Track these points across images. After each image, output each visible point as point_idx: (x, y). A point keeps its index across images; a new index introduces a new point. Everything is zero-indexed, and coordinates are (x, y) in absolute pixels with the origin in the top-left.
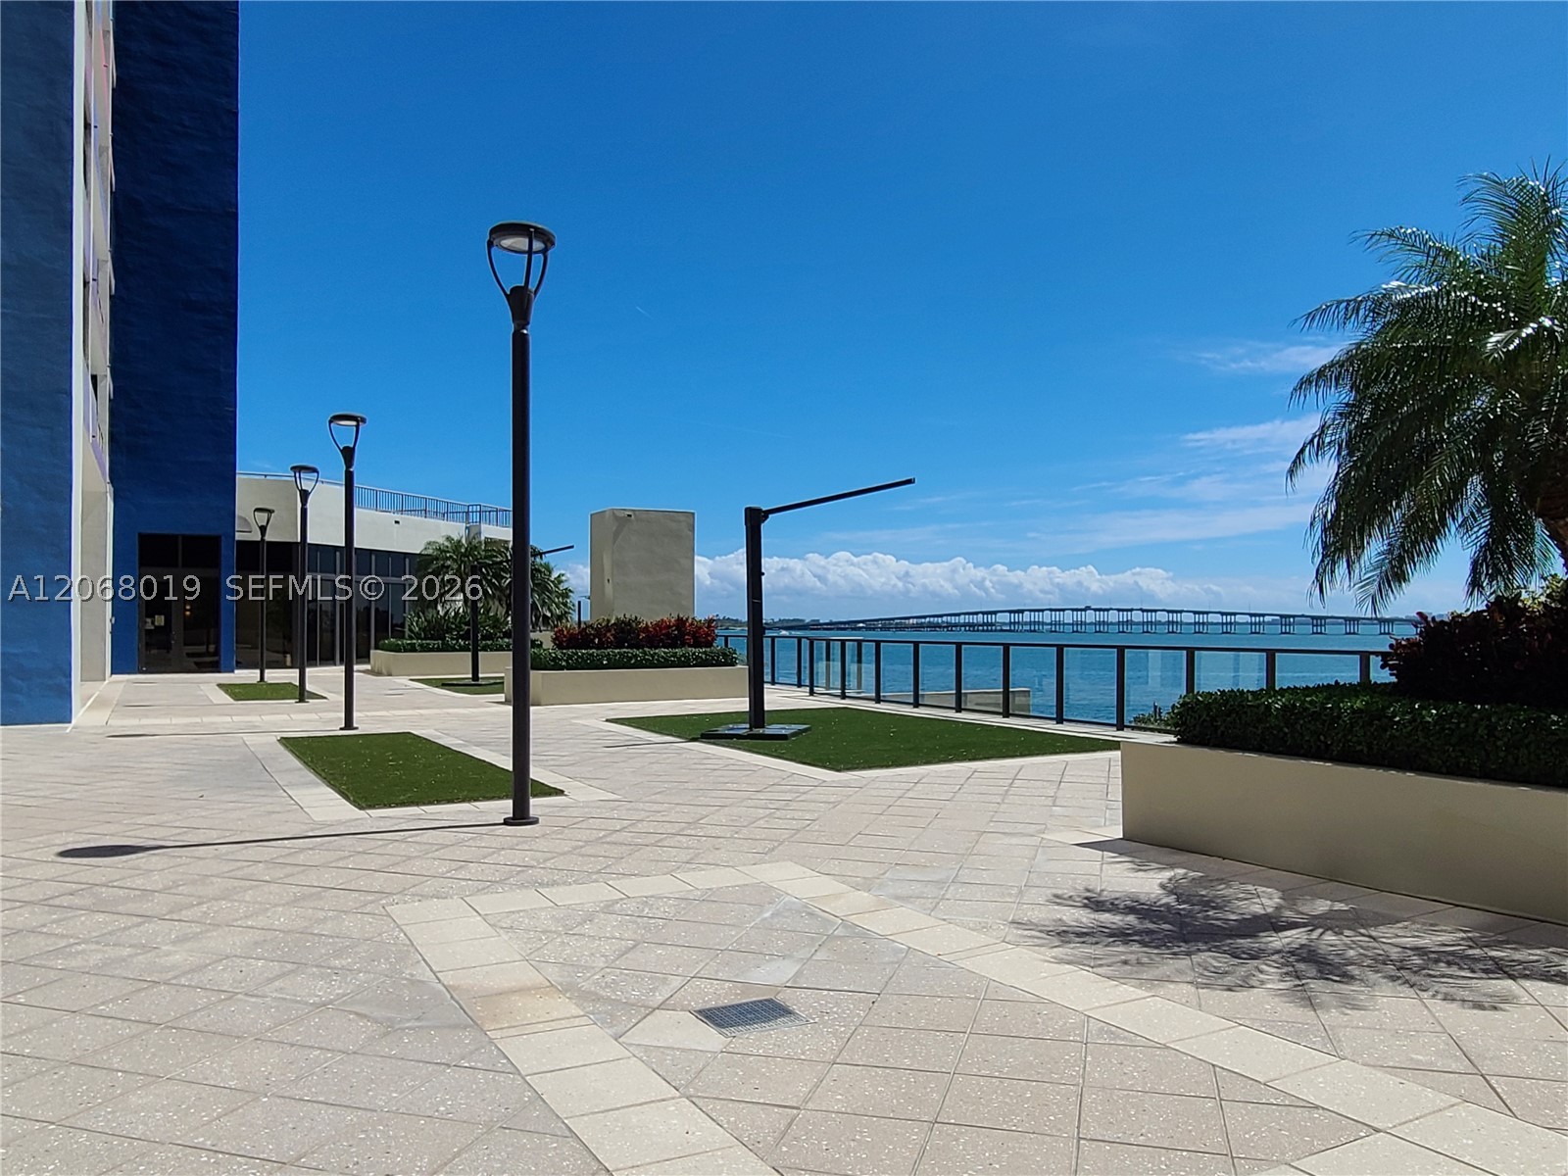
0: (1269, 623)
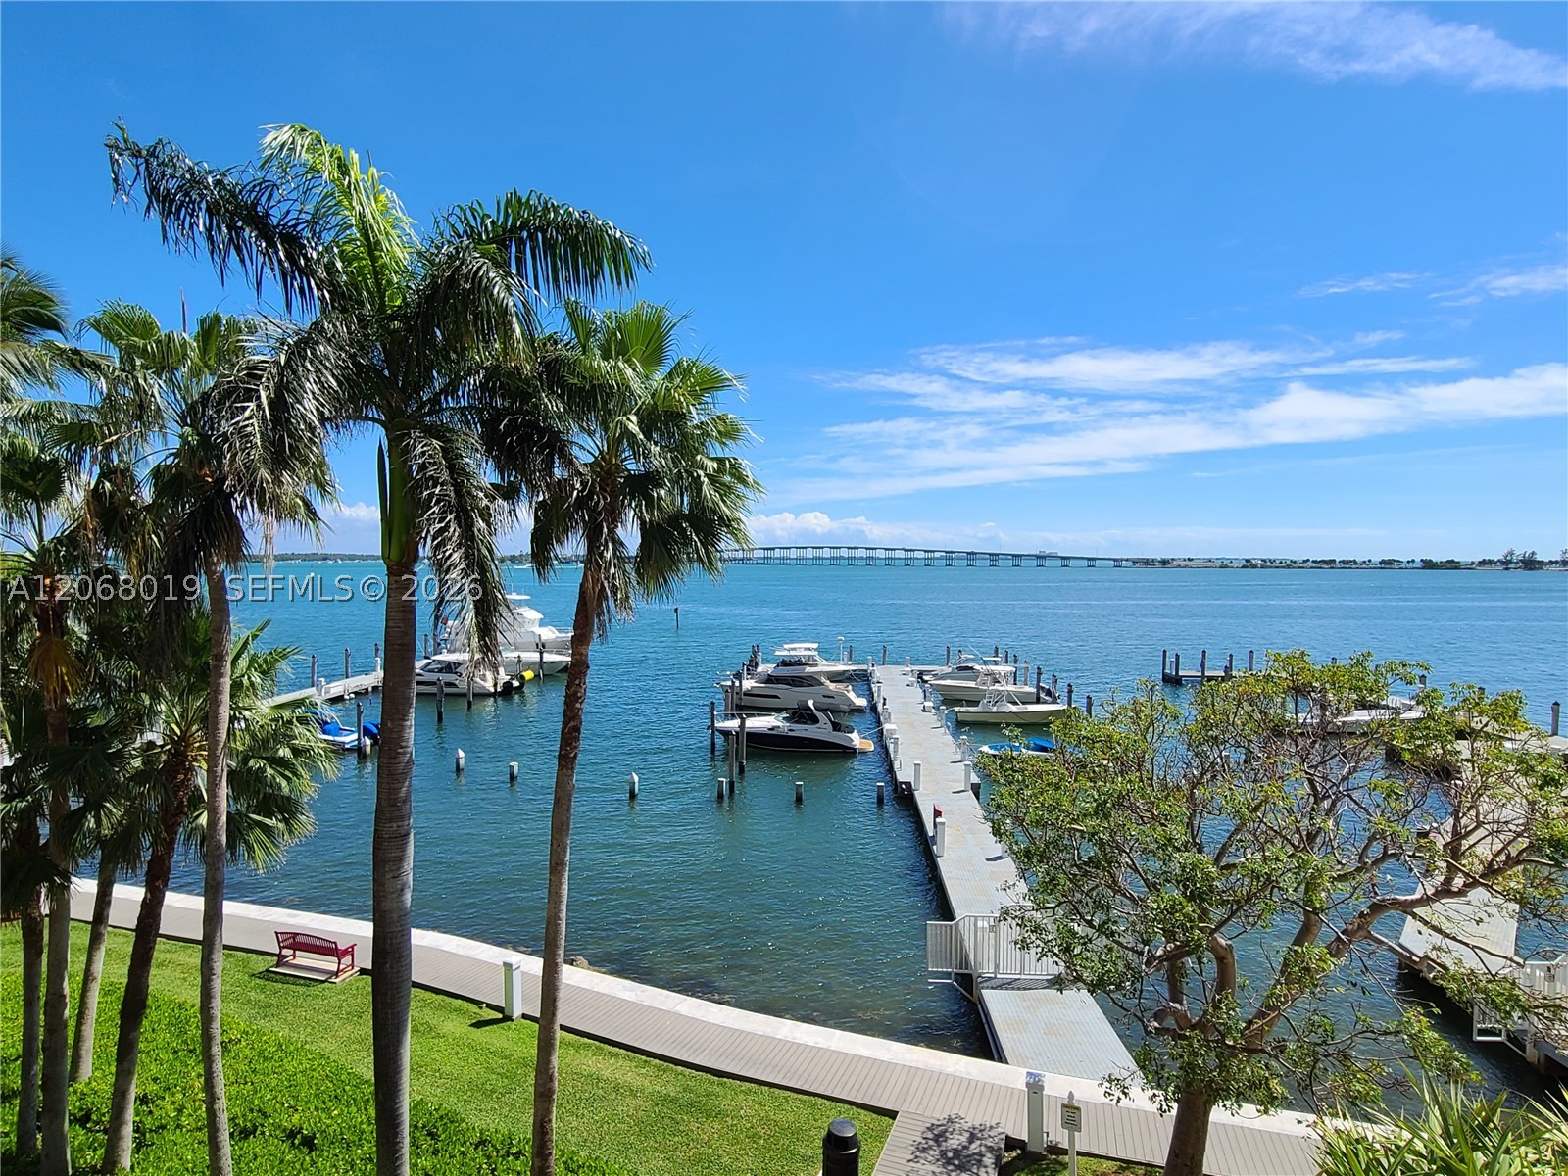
0: (938, 558)
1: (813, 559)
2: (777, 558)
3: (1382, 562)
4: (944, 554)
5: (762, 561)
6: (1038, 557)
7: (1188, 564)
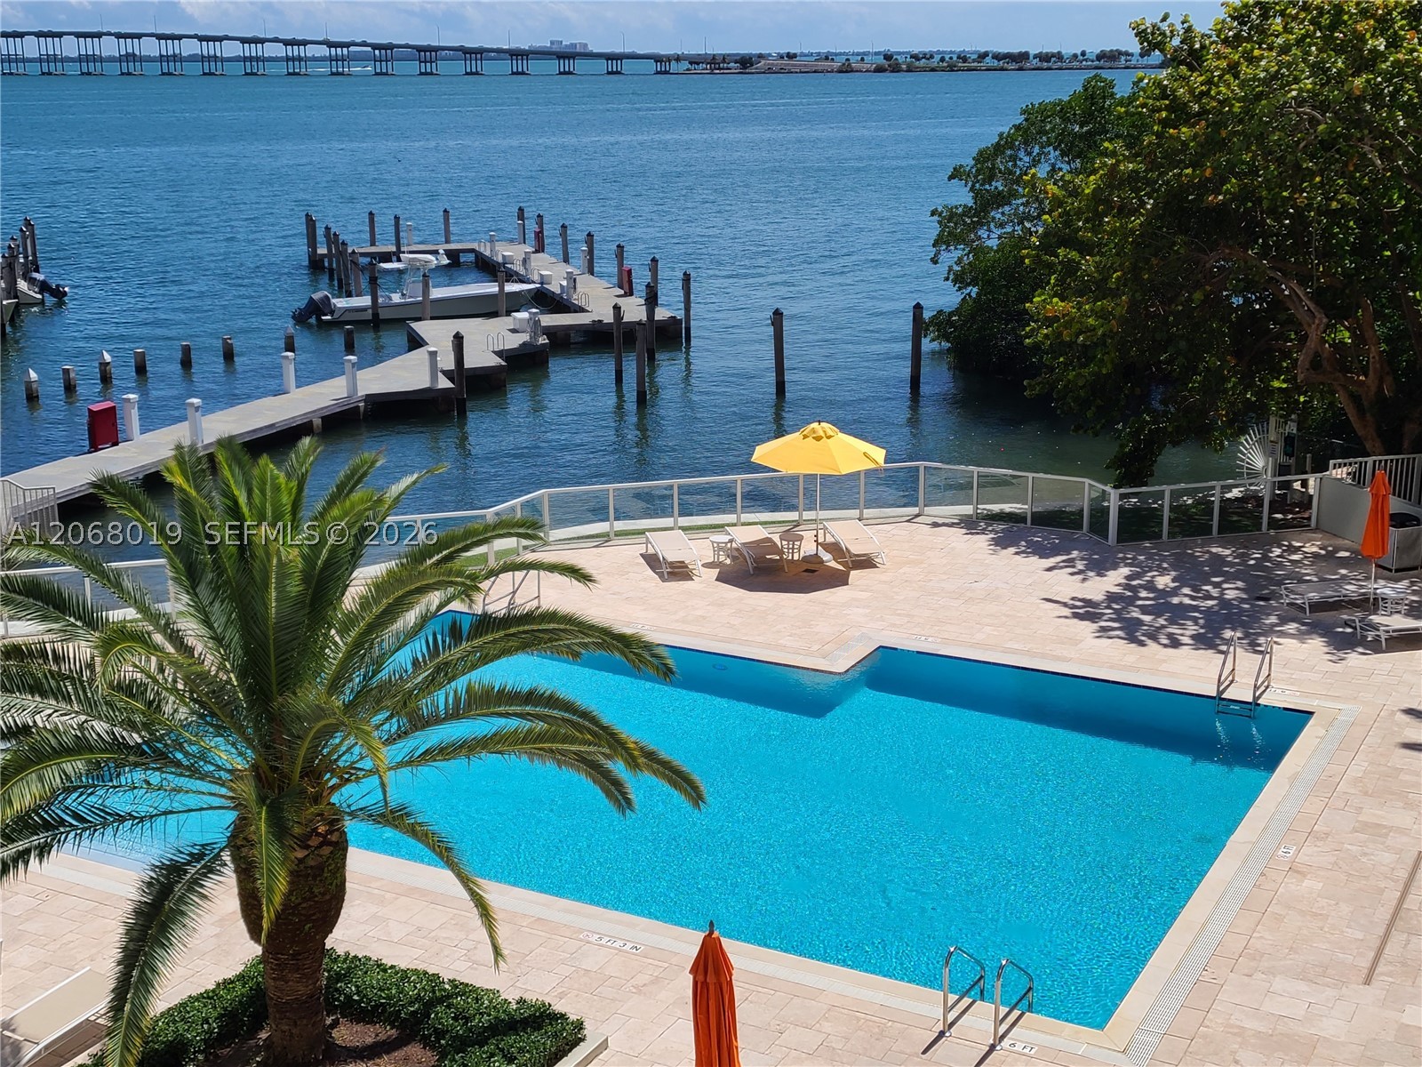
1: (40, 60)
3: (1102, 56)
6: (516, 54)
7: (789, 64)
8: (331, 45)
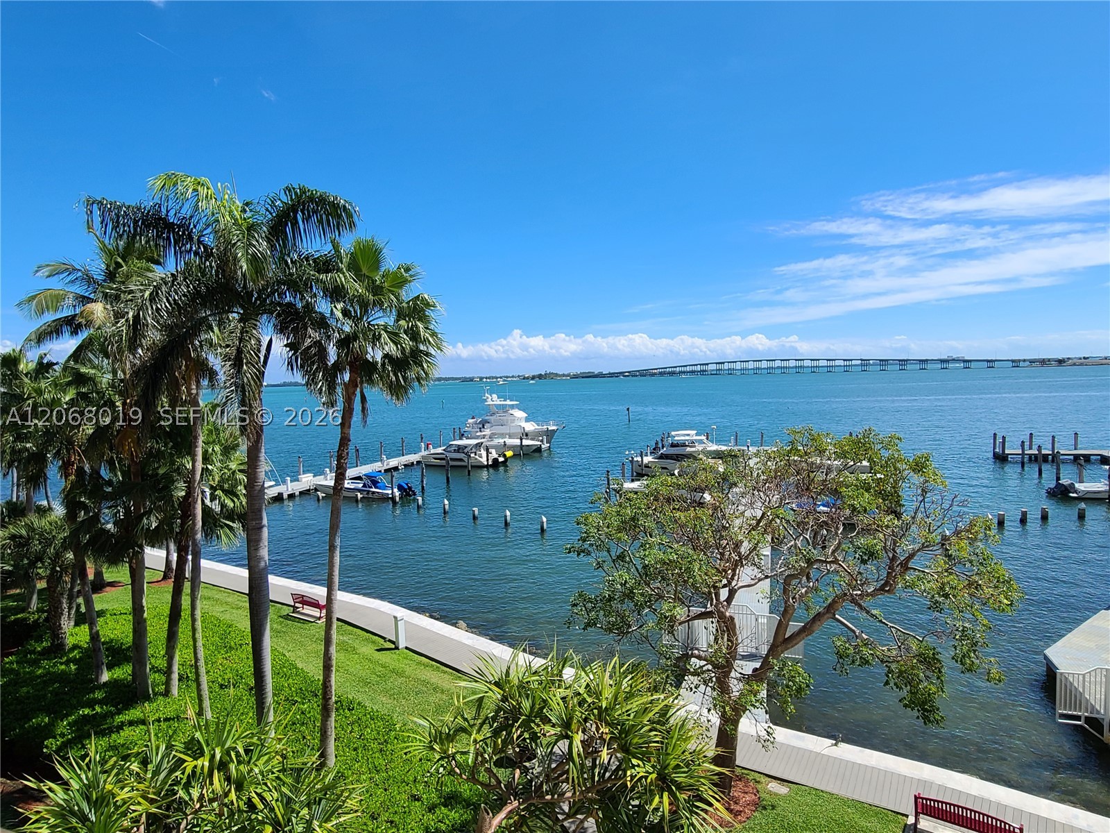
1: (754, 370)
2: (726, 370)
4: (860, 361)
5: (715, 372)
6: (943, 361)
7: (1084, 362)
8: (862, 360)
